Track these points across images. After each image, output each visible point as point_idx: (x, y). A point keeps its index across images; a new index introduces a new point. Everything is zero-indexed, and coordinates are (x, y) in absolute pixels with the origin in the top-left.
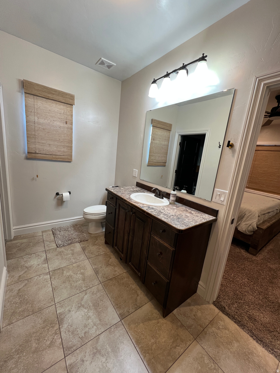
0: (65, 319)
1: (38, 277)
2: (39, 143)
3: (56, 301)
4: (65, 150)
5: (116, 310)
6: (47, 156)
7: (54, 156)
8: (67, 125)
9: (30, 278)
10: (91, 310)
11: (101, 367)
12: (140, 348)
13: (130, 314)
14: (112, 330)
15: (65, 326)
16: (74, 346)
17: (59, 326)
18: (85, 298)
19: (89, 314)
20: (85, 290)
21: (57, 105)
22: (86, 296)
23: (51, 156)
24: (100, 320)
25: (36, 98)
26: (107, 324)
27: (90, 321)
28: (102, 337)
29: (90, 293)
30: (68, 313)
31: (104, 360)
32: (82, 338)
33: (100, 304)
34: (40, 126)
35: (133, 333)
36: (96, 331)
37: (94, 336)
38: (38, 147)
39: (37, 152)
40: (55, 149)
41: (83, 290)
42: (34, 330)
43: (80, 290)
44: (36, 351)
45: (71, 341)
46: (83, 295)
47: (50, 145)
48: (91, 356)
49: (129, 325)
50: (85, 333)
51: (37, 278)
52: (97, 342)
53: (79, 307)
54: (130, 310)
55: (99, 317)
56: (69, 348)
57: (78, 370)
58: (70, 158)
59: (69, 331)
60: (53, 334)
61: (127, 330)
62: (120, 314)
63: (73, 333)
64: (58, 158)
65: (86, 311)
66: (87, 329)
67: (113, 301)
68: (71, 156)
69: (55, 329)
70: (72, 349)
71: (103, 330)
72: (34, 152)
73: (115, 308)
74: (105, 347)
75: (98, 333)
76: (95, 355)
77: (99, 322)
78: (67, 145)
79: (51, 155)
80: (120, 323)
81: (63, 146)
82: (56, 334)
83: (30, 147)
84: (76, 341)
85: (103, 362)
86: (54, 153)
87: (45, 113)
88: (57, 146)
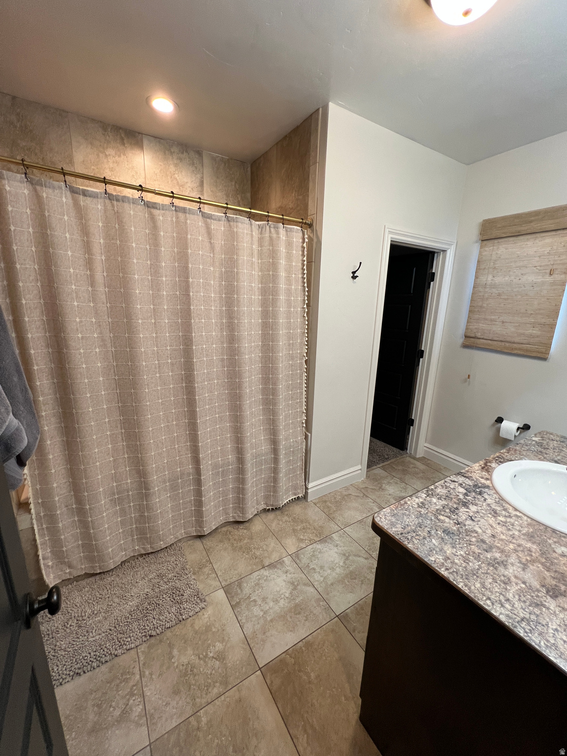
0: (326, 544)
1: (373, 501)
2: (486, 319)
3: (346, 529)
4: (536, 332)
5: (353, 607)
6: (495, 343)
7: (507, 344)
8: (552, 277)
9: (367, 496)
10: (344, 570)
11: (281, 593)
12: (301, 648)
13: (351, 633)
14: (321, 603)
15: (318, 546)
16: (300, 561)
17: (318, 541)
18: (359, 559)
19: (338, 569)
20: (373, 556)
21: (537, 241)
22: (363, 560)
23: (503, 344)
24: (332, 584)
25: (498, 242)
26: (328, 594)
27: (329, 571)
28: (312, 589)
29: (370, 563)
30: (334, 545)
31: (287, 595)
32: (308, 566)
33: (356, 581)
34: (494, 290)
35: (320, 637)
36: (317, 581)
37: (312, 580)
38: (482, 327)
39: (479, 335)
40: (513, 329)
41: (371, 553)
42: (311, 522)
43: (370, 550)
44: (294, 530)
45: (304, 556)
46: (363, 555)
47: (503, 322)
48: (291, 580)
49: (333, 631)
50: (314, 569)
51: (370, 502)
52: (305, 585)
53: (344, 555)
54: (359, 633)
55: (336, 583)
56: (298, 556)
57: (279, 570)
58: (544, 350)
59: (314, 551)
60: (310, 538)
61: (324, 627)
62: (347, 614)
63: (313, 556)
64: (516, 349)
65: (341, 564)
66: (318, 570)
67: (366, 600)
68: (548, 346)
69: (315, 538)
70: (296, 560)
71: (319, 590)
72: (473, 335)
73: (355, 605)
74: (300, 596)
75: (316, 584)
76: (292, 584)
77: (329, 583)
78: (543, 321)
79: (501, 341)
80: (333, 615)
81: (531, 324)
82: (310, 541)
83: (471, 327)
84: (305, 560)
85: (285, 594)
86: (509, 339)
87: (507, 265)
88: (518, 325)
